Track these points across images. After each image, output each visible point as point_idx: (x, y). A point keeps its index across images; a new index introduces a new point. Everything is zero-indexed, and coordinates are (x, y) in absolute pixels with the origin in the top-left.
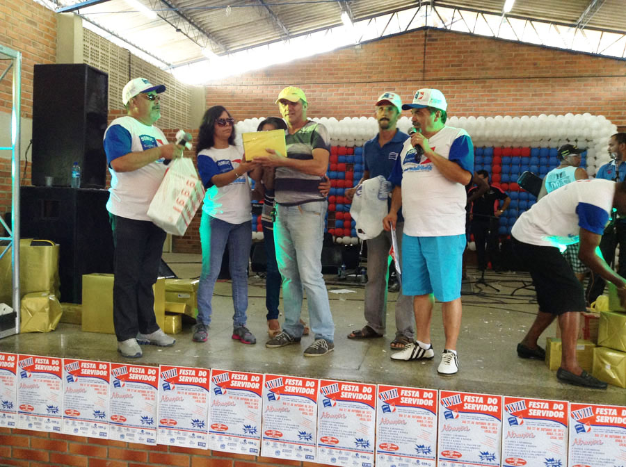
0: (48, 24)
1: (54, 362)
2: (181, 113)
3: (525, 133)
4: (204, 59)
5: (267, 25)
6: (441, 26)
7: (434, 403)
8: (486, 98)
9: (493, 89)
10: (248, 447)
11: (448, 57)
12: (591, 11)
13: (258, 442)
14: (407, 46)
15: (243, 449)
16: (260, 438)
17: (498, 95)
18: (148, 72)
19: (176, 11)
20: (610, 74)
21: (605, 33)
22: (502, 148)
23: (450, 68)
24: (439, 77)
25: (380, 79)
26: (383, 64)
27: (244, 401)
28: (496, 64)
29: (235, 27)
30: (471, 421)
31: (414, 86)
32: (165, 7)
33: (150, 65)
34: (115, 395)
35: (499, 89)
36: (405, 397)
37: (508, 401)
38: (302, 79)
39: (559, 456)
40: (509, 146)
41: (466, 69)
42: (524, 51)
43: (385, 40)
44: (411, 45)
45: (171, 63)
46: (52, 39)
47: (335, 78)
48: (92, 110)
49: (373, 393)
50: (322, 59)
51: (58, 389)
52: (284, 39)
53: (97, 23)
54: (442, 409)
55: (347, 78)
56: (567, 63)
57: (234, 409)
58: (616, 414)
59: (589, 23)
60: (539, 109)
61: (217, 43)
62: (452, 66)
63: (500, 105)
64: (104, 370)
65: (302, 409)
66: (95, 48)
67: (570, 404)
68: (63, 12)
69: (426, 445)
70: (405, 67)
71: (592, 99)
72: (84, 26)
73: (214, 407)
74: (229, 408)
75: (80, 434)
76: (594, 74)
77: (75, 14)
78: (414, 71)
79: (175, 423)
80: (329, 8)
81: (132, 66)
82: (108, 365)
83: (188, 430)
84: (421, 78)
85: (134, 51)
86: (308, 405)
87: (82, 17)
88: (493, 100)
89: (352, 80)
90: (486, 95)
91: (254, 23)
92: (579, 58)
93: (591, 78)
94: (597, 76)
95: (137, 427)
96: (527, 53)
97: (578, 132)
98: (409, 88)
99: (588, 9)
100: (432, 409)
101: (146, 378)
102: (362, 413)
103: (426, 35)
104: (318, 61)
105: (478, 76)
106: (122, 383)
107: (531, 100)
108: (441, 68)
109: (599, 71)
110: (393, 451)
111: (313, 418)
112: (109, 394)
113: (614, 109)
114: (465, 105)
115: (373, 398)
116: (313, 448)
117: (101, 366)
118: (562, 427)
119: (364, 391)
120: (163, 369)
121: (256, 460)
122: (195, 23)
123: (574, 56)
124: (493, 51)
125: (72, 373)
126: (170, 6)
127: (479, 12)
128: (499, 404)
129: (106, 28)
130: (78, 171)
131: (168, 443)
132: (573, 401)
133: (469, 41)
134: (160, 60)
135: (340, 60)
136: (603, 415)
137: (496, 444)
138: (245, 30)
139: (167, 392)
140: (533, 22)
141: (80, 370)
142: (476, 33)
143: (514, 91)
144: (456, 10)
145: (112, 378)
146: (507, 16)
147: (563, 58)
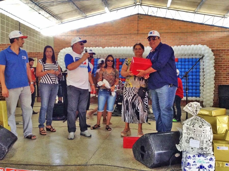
2: (43, 46)
3: (176, 53)
11: (147, 25)
12: (200, 7)
18: (28, 30)
20: (208, 31)
21: (205, 16)
23: (148, 29)
25: (121, 33)
26: (122, 28)
28: (165, 27)
29: (63, 13)
35: (167, 37)
38: (92, 33)
42: (175, 22)
43: (123, 18)
44: (133, 21)
45: (40, 28)
47: (104, 33)
52: (84, 18)
55: (108, 33)
56: (192, 27)
59: (199, 12)
61: (57, 19)
66: (3, 20)
70: (130, 29)
71: (201, 40)
76: (202, 31)
78: (134, 31)
80: (101, 6)
81: (20, 27)
84: (137, 33)
89: (110, 34)
94: (203, 32)
97: (196, 52)
98: (133, 37)
103: (138, 17)
104: (97, 27)
107: (178, 41)
108: (144, 29)
109: (204, 30)
113: (210, 44)
122: (47, 11)
123: (195, 24)
124: (164, 23)
127: (158, 8)
133: (155, 19)
135: (106, 26)
138: (68, 14)
140: (178, 11)
143: (172, 37)
144: (150, 7)
147: (190, 25)
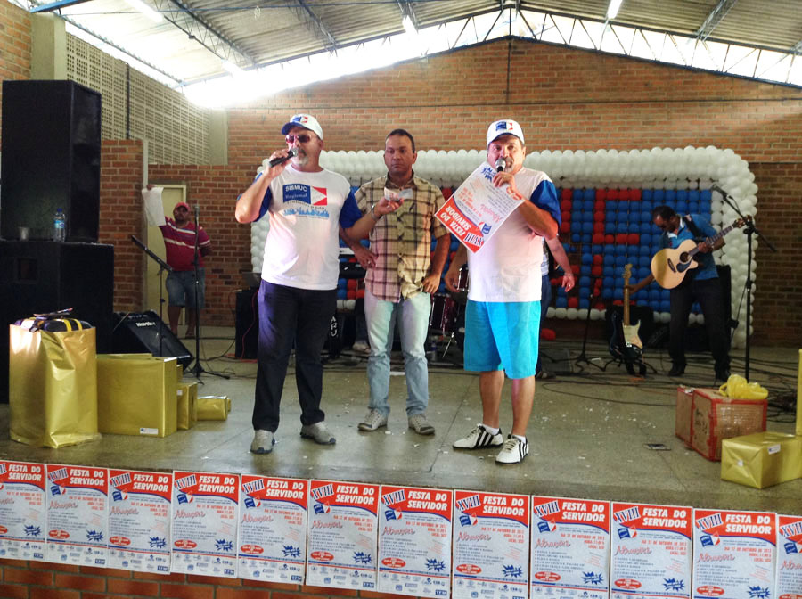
0: (19, 26)
1: (34, 469)
2: (196, 143)
3: (634, 172)
4: (224, 75)
5: (307, 32)
6: (528, 35)
7: (526, 513)
8: (586, 127)
9: (595, 115)
10: (290, 573)
11: (538, 74)
12: (714, 19)
13: (302, 567)
14: (486, 60)
15: (282, 576)
16: (304, 562)
17: (601, 124)
18: (153, 91)
19: (189, 13)
20: (739, 97)
21: (731, 46)
22: (607, 190)
23: (541, 88)
24: (526, 100)
25: (451, 102)
26: (456, 83)
27: (283, 516)
28: (597, 84)
29: (265, 33)
30: (572, 533)
31: (495, 112)
32: (175, 7)
33: (155, 81)
34: (114, 511)
35: (602, 115)
36: (489, 505)
37: (617, 508)
38: (353, 101)
39: (681, 575)
40: (615, 187)
41: (560, 91)
42: (634, 68)
43: (459, 52)
44: (491, 59)
45: (183, 80)
46: (25, 47)
47: (396, 100)
48: (80, 141)
49: (448, 501)
50: (379, 76)
51: (39, 504)
52: (329, 49)
53: (84, 26)
54: (535, 520)
55: (411, 100)
56: (686, 83)
57: (272, 526)
58: (750, 522)
59: (712, 34)
60: (652, 141)
61: (242, 54)
62: (543, 86)
63: (602, 135)
64: (100, 479)
65: (358, 524)
66: (82, 59)
67: (694, 510)
68: (40, 11)
69: (516, 566)
70: (483, 87)
71: (717, 128)
72: (67, 30)
73: (245, 523)
74: (265, 524)
75: (69, 561)
76: (719, 96)
77: (56, 14)
78: (496, 93)
79: (195, 546)
80: (388, 11)
81: (131, 83)
82: (105, 472)
83: (211, 554)
84: (504, 101)
85: (133, 64)
86: (366, 518)
87: (64, 19)
88: (594, 130)
89: (417, 103)
90: (587, 123)
91: (290, 29)
92: (701, 77)
93: (716, 103)
94: (723, 100)
95: (144, 551)
96: (635, 69)
97: (700, 170)
98: (490, 115)
99: (711, 16)
100: (523, 520)
101: (155, 488)
102: (434, 527)
103: (510, 47)
104: (376, 79)
105: (574, 99)
106: (123, 495)
107: (641, 129)
108: (529, 89)
109: (727, 93)
110: (475, 574)
111: (372, 535)
112: (108, 508)
113: (744, 141)
114: (559, 136)
115: (449, 508)
116: (373, 573)
117: (96, 474)
118: (685, 539)
119: (437, 499)
120: (179, 476)
121: (300, 591)
122: (214, 28)
123: (695, 75)
124: (594, 68)
125: (58, 483)
126: (180, 6)
127: (575, 17)
128: (606, 512)
129: (97, 34)
130: (62, 220)
131: (186, 571)
132: (698, 507)
133: (564, 55)
134: (168, 75)
135: (401, 78)
136: (735, 523)
137: (603, 563)
138: (277, 38)
139: (184, 505)
140: (643, 31)
141: (68, 479)
142: (571, 44)
143: (621, 117)
144: (548, 15)
145: (111, 489)
146: (611, 23)
147: (682, 77)
